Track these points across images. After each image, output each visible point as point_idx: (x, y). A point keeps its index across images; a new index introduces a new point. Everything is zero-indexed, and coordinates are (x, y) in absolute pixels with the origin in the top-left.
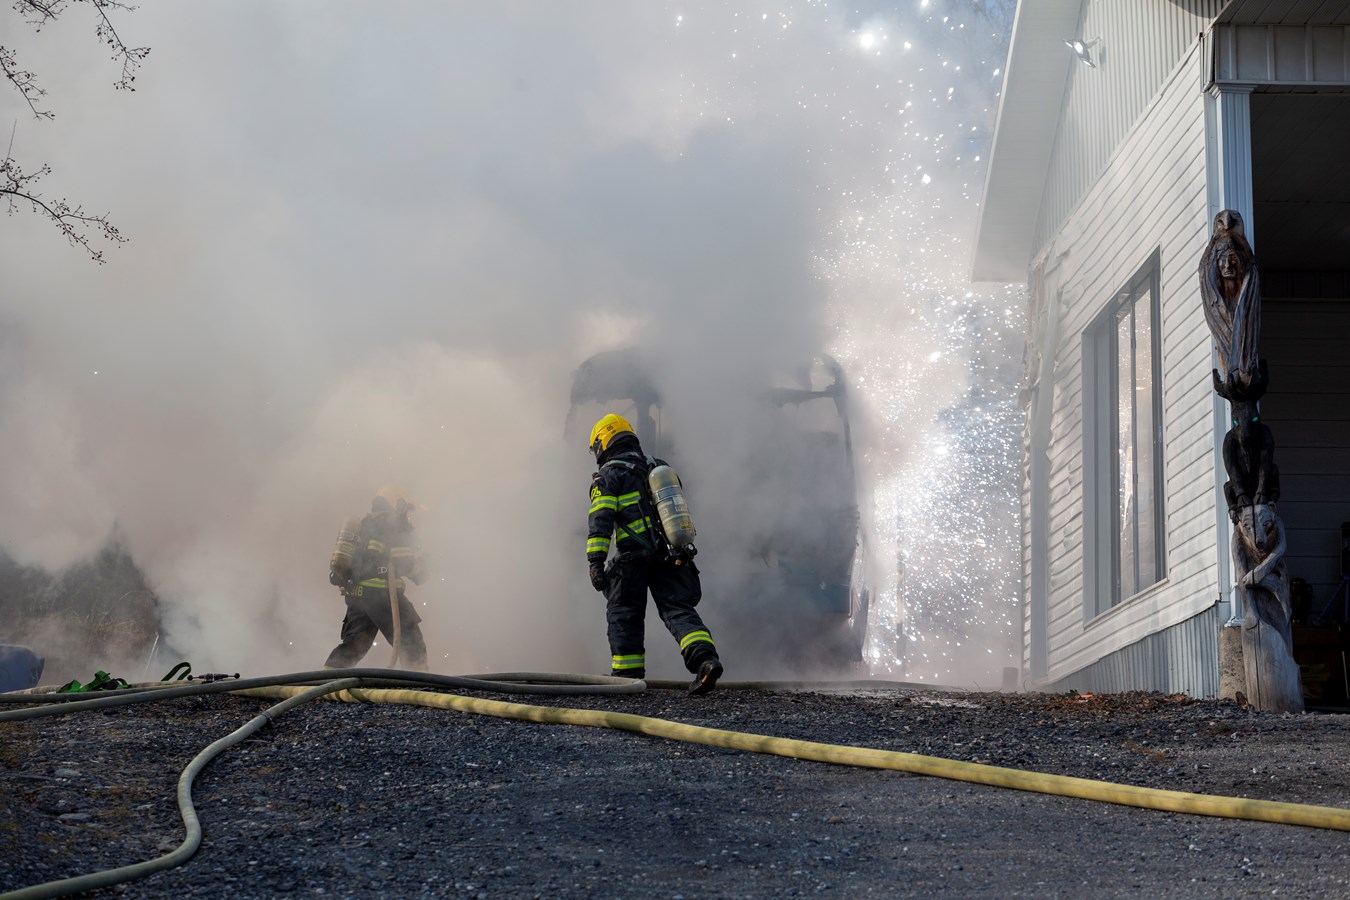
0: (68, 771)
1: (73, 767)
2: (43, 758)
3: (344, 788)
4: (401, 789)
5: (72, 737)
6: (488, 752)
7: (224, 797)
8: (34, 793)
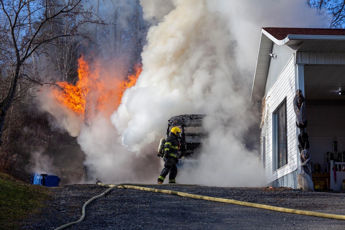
0: (63, 202)
1: (64, 201)
2: (58, 199)
3: (118, 206)
4: (129, 206)
5: (64, 195)
6: (147, 199)
7: (94, 208)
8: (56, 206)
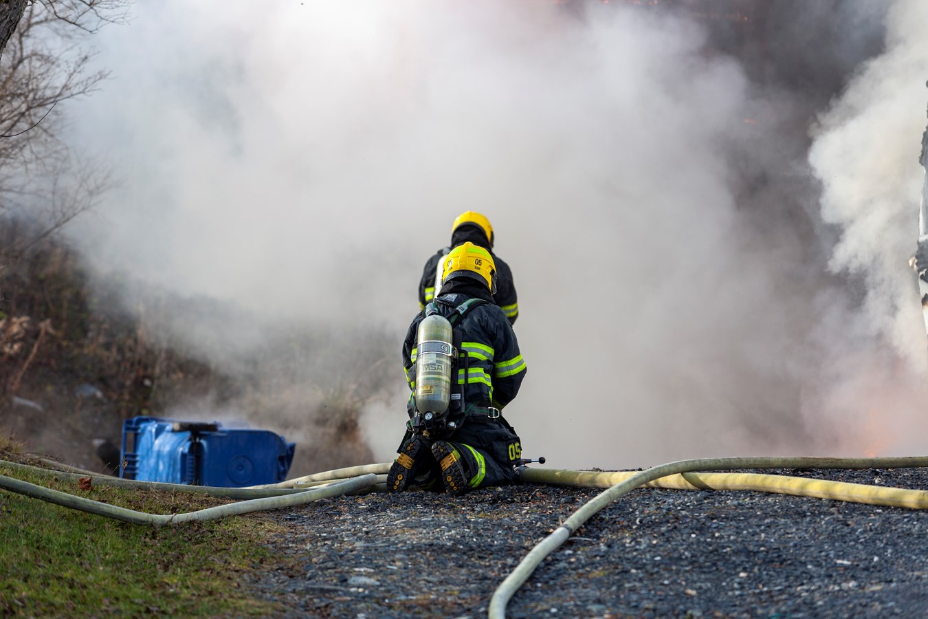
0: (362, 579)
1: (369, 575)
2: (330, 564)
3: (693, 592)
4: (761, 593)
5: (360, 539)
6: (860, 547)
7: (553, 606)
8: (327, 606)
